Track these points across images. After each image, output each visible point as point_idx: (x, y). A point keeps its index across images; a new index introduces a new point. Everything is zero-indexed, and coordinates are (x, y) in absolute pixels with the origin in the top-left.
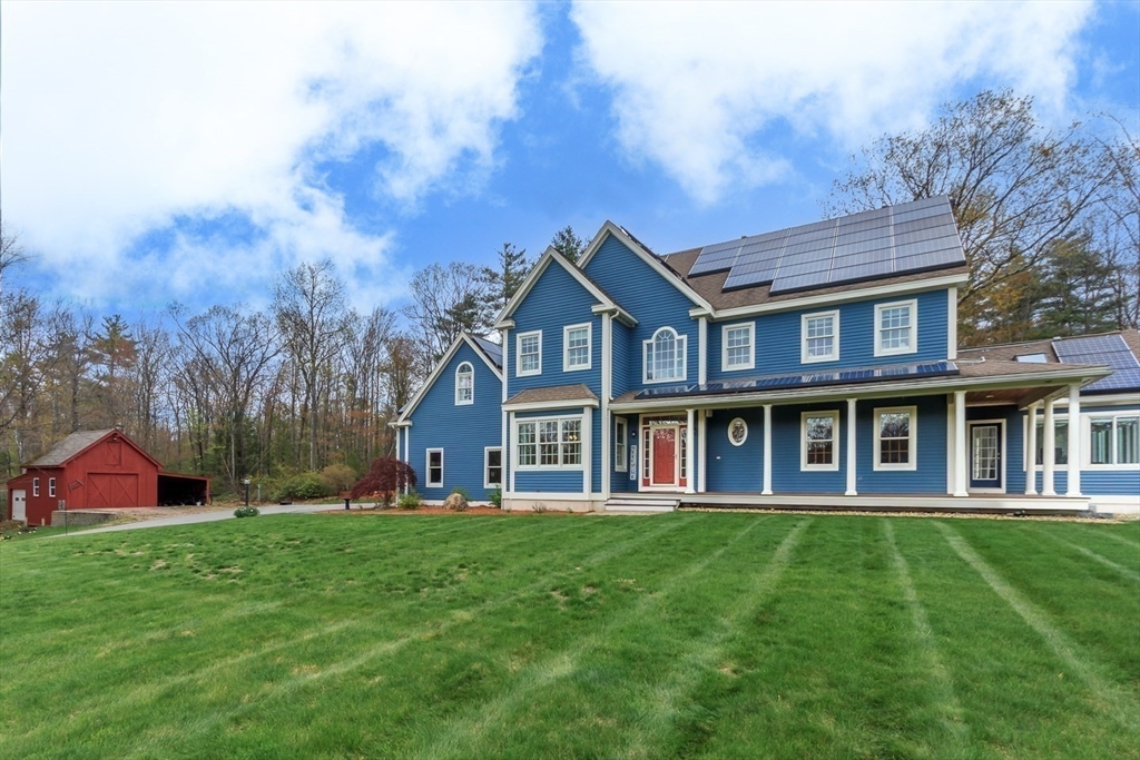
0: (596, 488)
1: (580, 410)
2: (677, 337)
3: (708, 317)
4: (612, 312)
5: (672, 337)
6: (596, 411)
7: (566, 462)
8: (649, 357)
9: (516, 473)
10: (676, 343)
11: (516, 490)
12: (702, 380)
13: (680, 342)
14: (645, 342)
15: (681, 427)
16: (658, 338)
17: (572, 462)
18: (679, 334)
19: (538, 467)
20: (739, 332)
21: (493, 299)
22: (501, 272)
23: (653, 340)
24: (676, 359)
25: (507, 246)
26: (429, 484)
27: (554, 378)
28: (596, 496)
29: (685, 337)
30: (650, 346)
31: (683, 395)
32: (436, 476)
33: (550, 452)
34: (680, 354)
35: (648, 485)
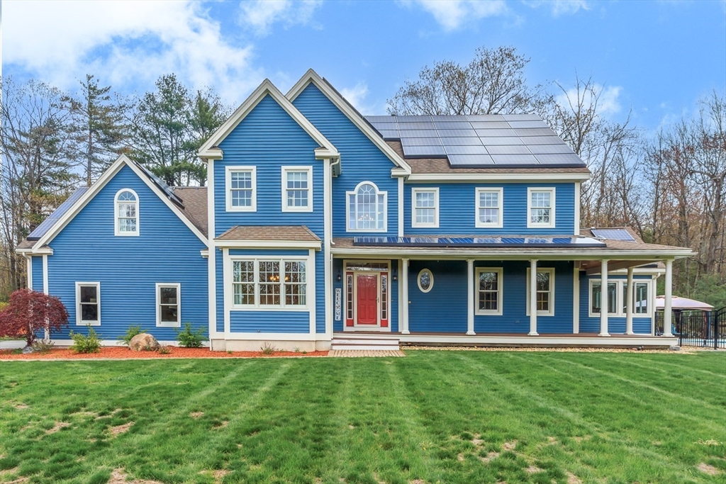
0: (320, 328)
1: (305, 251)
2: (378, 192)
3: (405, 177)
4: (332, 159)
5: (374, 191)
6: (319, 254)
7: (288, 302)
8: (352, 207)
9: (232, 313)
10: (377, 197)
11: (232, 330)
12: (401, 234)
13: (381, 197)
14: (348, 193)
15: (382, 274)
16: (360, 191)
17: (296, 303)
18: (380, 189)
19: (257, 307)
20: (425, 195)
21: (75, 129)
22: (85, 103)
23: (355, 192)
24: (377, 213)
25: (89, 78)
26: (80, 322)
27: (269, 217)
28: (321, 336)
29: (385, 193)
30: (352, 197)
31: (381, 244)
32: (89, 313)
33: (270, 292)
34: (381, 208)
35: (353, 326)
